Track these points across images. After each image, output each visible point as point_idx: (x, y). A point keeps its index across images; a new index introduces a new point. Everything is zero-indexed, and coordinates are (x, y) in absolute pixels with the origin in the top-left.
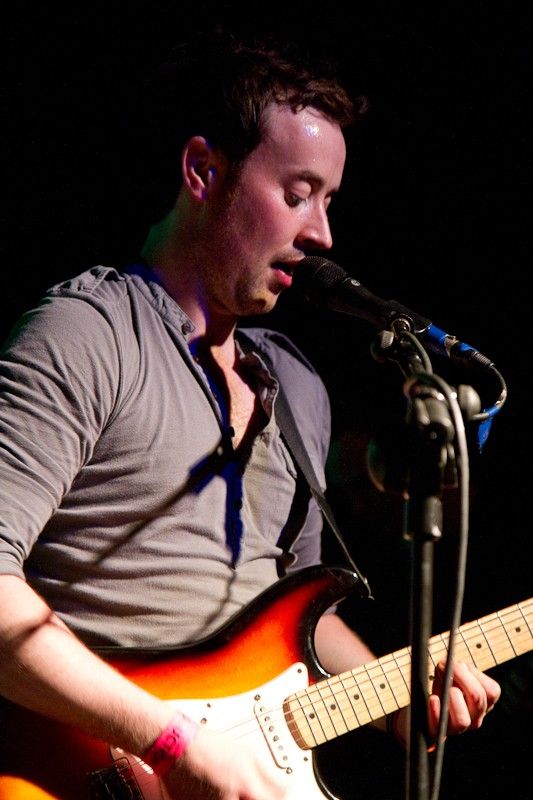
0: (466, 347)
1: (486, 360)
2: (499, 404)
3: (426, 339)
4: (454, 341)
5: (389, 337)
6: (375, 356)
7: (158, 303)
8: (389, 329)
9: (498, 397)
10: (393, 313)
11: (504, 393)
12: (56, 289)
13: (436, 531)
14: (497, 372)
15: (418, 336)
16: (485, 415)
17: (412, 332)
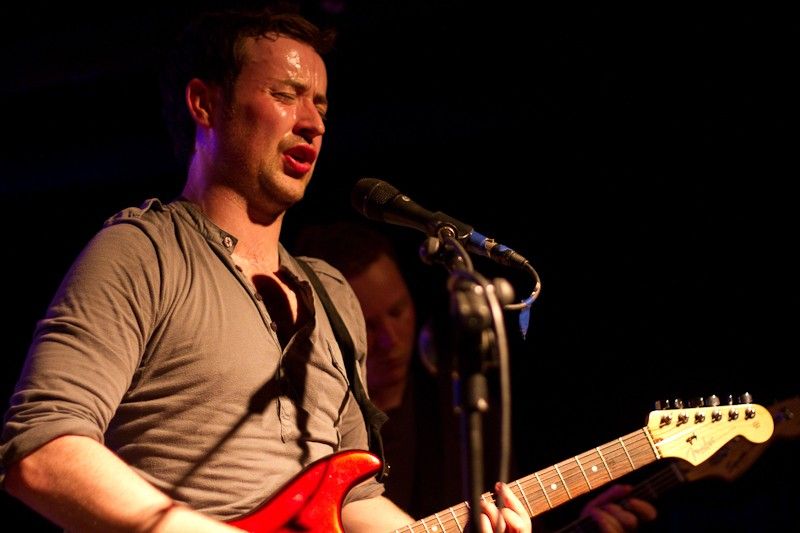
0: (503, 248)
1: (520, 258)
2: (535, 294)
3: (468, 243)
4: (494, 244)
5: (435, 244)
6: (424, 259)
7: (199, 226)
8: (436, 236)
9: (533, 288)
10: (439, 222)
11: (538, 285)
12: (111, 219)
13: (482, 404)
14: (531, 268)
15: (461, 241)
16: (523, 304)
17: (456, 238)
